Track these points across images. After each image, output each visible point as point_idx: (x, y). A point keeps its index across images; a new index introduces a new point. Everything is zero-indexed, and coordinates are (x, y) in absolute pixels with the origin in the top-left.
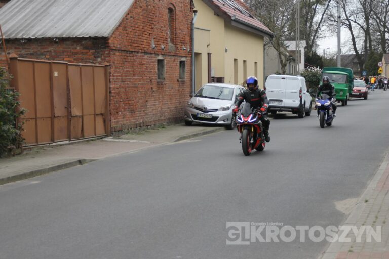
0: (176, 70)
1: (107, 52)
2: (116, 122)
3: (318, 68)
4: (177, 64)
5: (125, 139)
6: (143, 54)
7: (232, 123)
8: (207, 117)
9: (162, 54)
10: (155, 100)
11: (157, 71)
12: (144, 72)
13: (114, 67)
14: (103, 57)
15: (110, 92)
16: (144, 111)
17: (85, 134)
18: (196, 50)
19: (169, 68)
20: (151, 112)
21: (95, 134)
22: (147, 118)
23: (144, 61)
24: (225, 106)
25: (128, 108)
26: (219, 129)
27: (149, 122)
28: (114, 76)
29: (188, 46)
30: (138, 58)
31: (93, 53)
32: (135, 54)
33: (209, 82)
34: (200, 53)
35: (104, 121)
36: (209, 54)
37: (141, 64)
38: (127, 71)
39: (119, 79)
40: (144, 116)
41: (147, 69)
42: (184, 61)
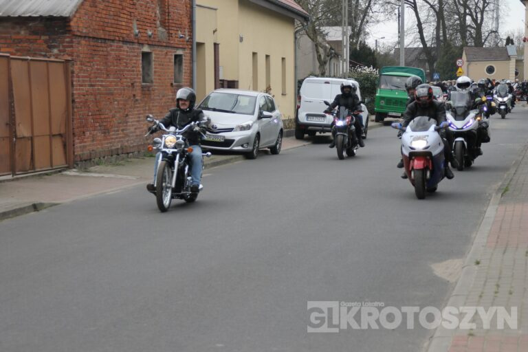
0: (169, 69)
1: (67, 40)
2: (82, 147)
3: (372, 68)
4: (170, 59)
5: (95, 172)
6: (121, 44)
7: (254, 149)
8: (217, 140)
9: (148, 44)
10: (140, 114)
11: (141, 70)
12: (123, 71)
13: (78, 63)
14: (61, 48)
15: (73, 101)
16: (123, 130)
17: (37, 164)
18: (198, 38)
19: (160, 65)
20: (132, 132)
21: (52, 166)
22: (128, 141)
23: (123, 55)
24: (244, 124)
25: (100, 126)
26: (235, 158)
27: (131, 147)
28: (78, 77)
29: (187, 33)
30: (112, 50)
31: (46, 42)
32: (109, 43)
33: (216, 88)
34: (203, 44)
35: (65, 146)
36: (216, 45)
37: (119, 59)
38: (98, 69)
39: (86, 81)
40: (123, 137)
41: (126, 66)
42: (180, 56)
